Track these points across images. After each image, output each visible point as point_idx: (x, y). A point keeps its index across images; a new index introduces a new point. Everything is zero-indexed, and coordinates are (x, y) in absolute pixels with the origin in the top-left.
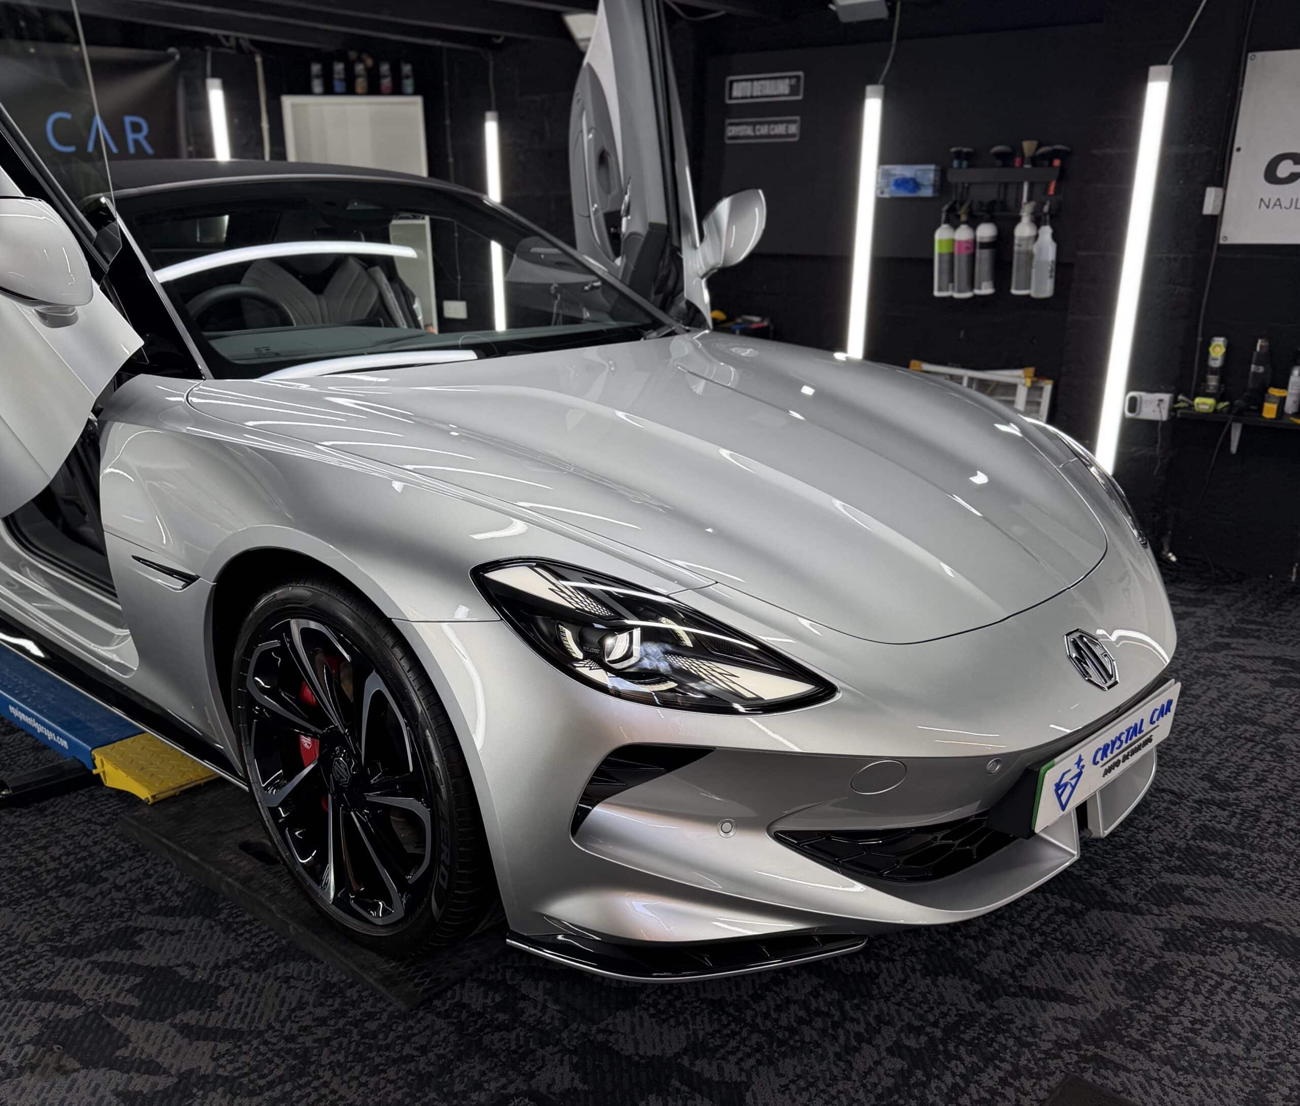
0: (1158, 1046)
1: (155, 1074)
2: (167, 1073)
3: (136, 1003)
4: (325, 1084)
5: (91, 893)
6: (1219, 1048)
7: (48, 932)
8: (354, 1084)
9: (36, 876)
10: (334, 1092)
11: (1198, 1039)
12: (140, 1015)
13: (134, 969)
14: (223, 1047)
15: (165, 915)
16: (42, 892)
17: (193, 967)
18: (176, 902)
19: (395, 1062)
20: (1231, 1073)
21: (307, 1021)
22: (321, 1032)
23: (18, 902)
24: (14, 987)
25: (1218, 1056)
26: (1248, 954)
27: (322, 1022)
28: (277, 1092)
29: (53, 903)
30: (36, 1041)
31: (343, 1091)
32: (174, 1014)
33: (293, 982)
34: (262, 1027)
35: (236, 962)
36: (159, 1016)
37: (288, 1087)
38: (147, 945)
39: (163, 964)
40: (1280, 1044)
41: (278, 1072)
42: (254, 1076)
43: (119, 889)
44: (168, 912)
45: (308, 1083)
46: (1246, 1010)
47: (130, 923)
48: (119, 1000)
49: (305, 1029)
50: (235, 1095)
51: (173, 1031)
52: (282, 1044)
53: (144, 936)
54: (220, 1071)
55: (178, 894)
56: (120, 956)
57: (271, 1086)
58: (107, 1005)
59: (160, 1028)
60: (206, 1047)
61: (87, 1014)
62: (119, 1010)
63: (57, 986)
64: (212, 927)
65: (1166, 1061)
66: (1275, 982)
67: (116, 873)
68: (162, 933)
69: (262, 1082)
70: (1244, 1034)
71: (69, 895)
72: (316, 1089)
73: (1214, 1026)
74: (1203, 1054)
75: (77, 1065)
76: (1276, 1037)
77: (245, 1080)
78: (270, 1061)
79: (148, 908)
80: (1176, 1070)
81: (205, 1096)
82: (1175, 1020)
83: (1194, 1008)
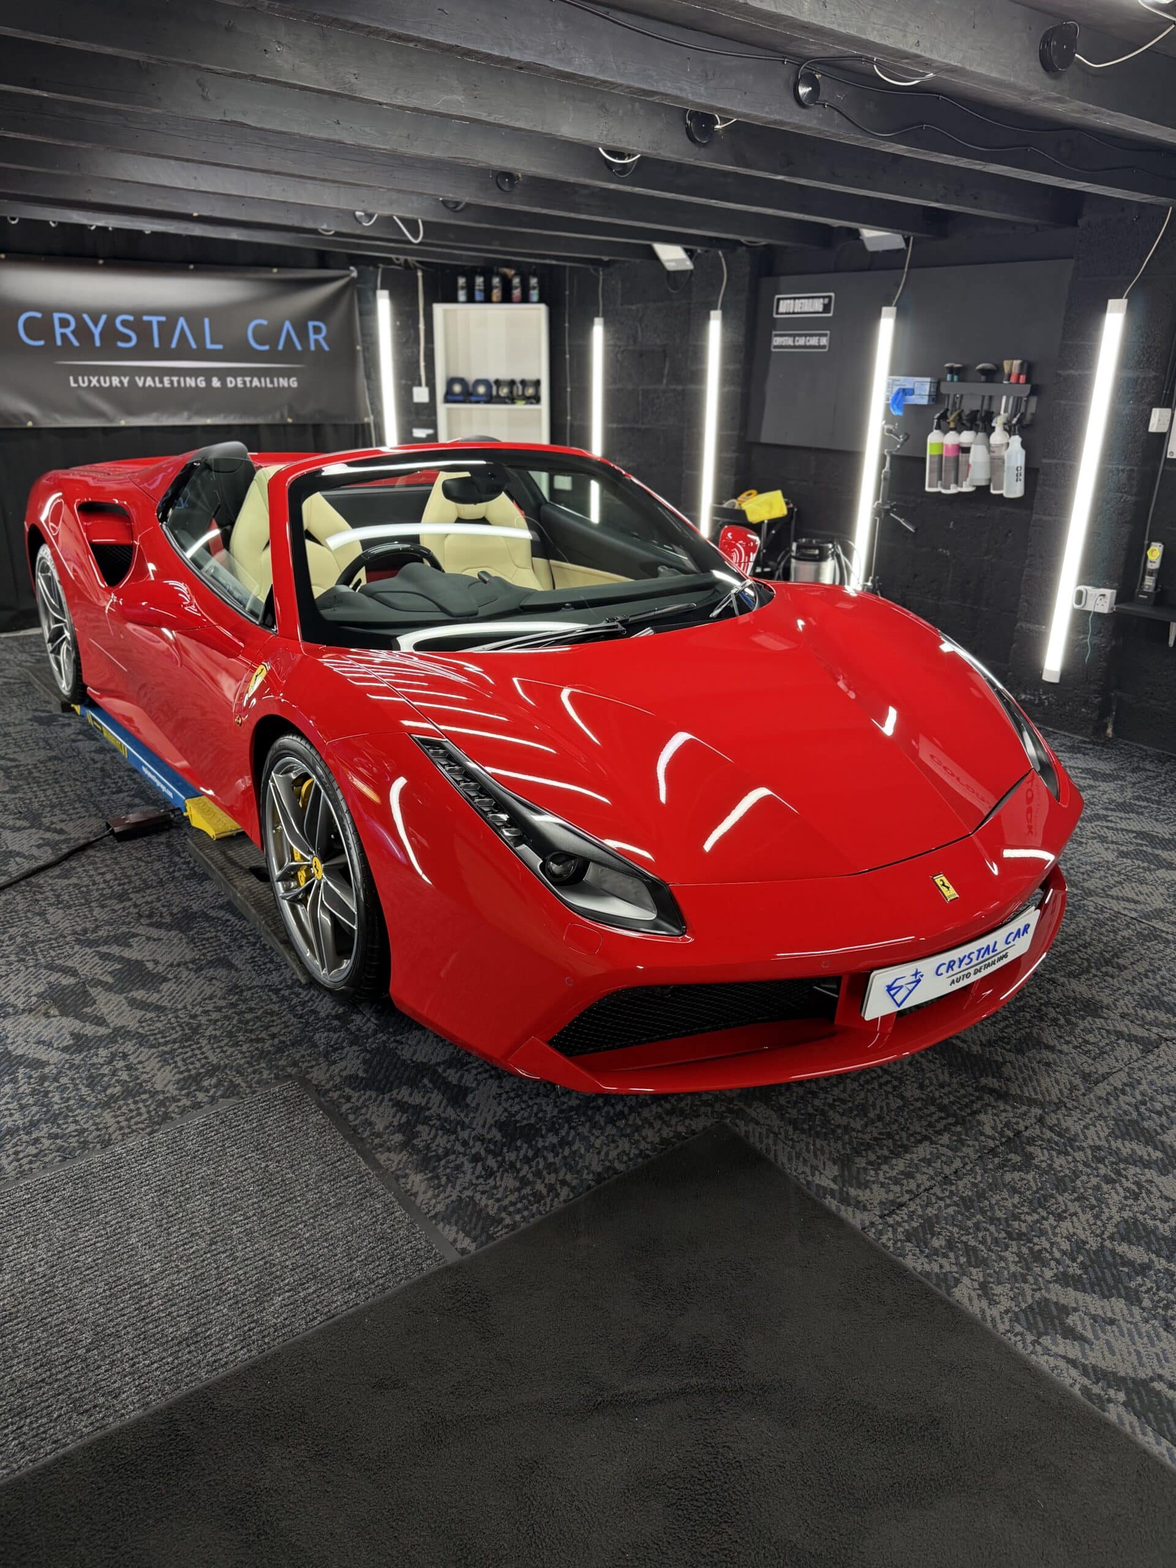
0: (795, 1112)
1: (100, 1025)
2: (108, 1026)
3: (110, 980)
4: (200, 1048)
5: (116, 908)
6: (844, 1121)
7: (79, 929)
8: (218, 1050)
9: (89, 892)
10: (203, 1053)
11: (831, 1113)
12: (109, 988)
13: (121, 959)
14: (149, 1015)
15: (157, 927)
16: (88, 903)
17: (156, 962)
18: (168, 919)
19: (251, 1040)
20: (839, 1138)
21: (210, 1007)
22: (214, 1016)
23: (70, 907)
24: (43, 960)
25: (839, 1126)
26: (920, 1059)
27: (219, 1009)
28: (167, 1049)
29: (91, 911)
30: (39, 995)
31: (209, 1054)
32: (131, 990)
33: (214, 981)
34: (180, 1007)
35: (186, 963)
36: (121, 991)
37: (177, 1045)
38: (135, 945)
39: (139, 958)
40: (895, 1127)
41: (174, 1036)
42: (159, 1036)
43: (136, 906)
44: (159, 926)
45: (190, 1046)
46: (887, 1098)
47: (133, 930)
48: (101, 978)
49: (206, 1012)
50: (141, 1045)
51: (124, 1001)
52: (186, 1019)
53: (136, 939)
54: (140, 1030)
55: (171, 914)
56: (115, 950)
57: (166, 1043)
58: (93, 979)
59: (117, 998)
60: (139, 1014)
61: (78, 983)
62: (100, 983)
63: (69, 963)
64: (181, 939)
65: (794, 1123)
66: (927, 1082)
67: (139, 896)
68: (148, 939)
69: (161, 1041)
70: (872, 1115)
71: (103, 907)
72: (193, 1050)
73: (850, 1104)
74: (826, 1121)
75: (57, 1013)
76: (896, 1121)
77: (152, 1038)
78: (173, 1028)
79: (148, 921)
80: (795, 1129)
81: (123, 1044)
82: (822, 1096)
83: (844, 1091)
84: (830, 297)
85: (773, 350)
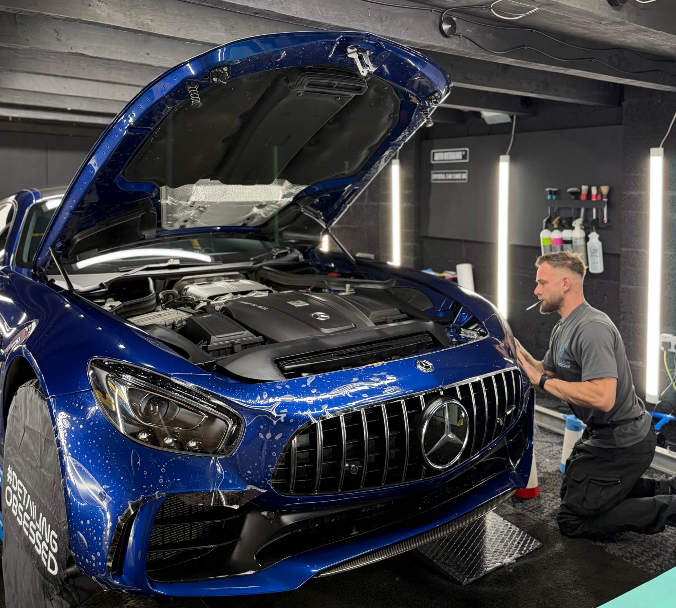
84: (466, 151)
85: (433, 182)
